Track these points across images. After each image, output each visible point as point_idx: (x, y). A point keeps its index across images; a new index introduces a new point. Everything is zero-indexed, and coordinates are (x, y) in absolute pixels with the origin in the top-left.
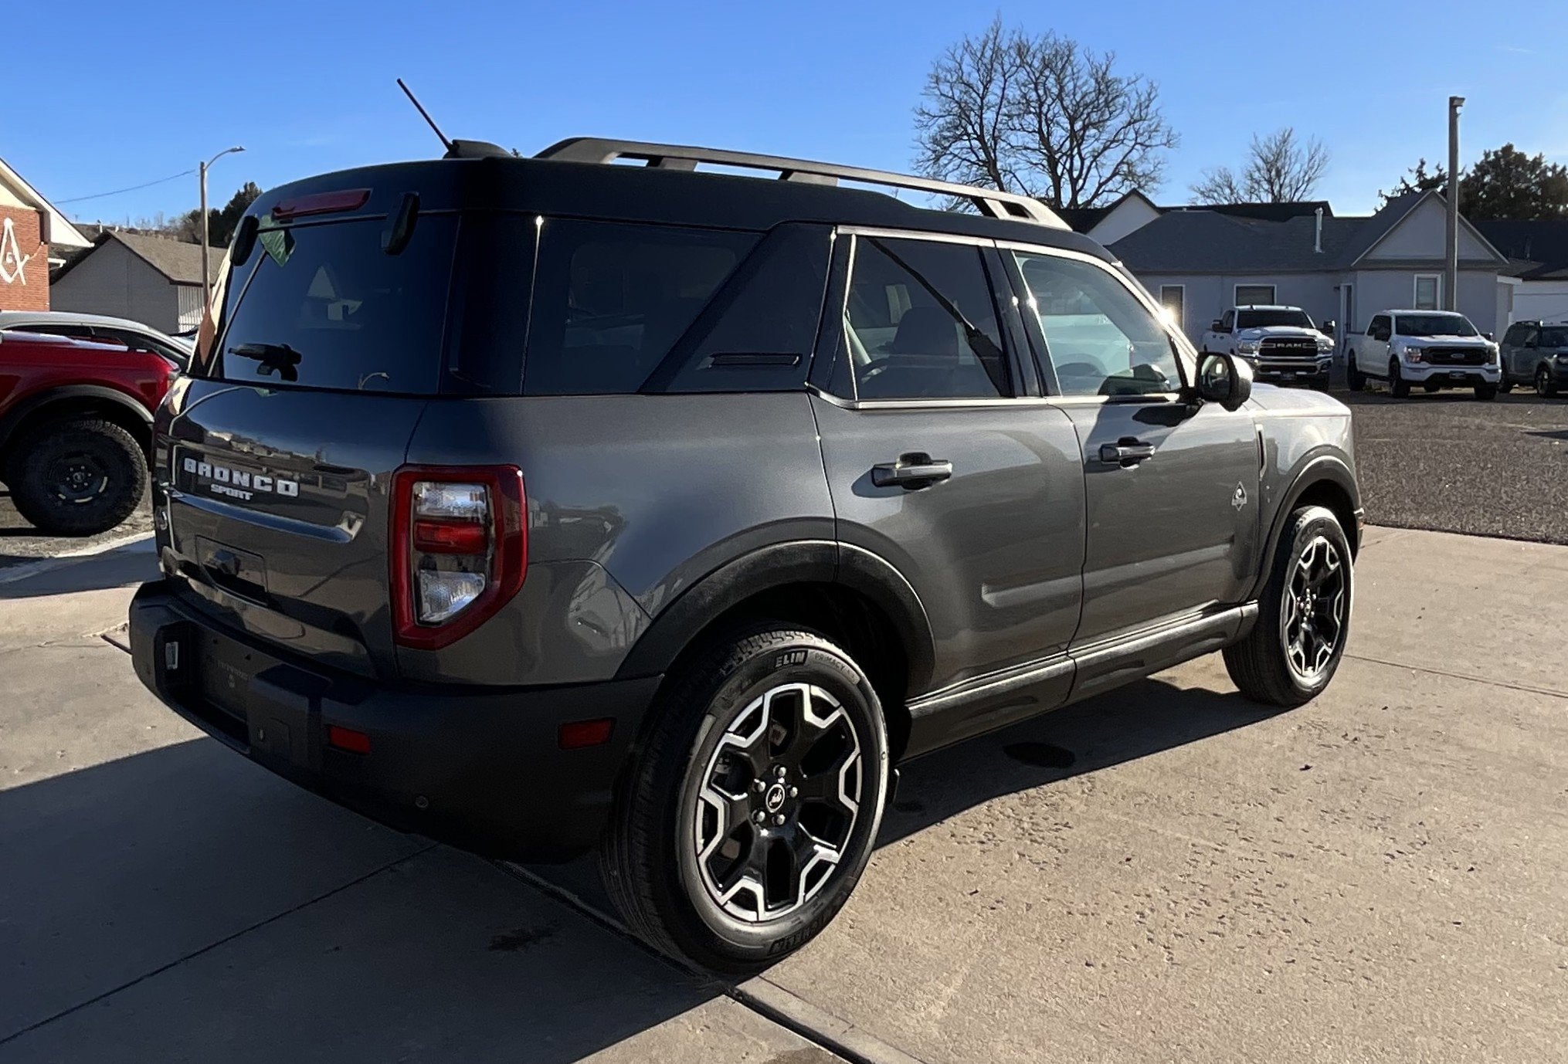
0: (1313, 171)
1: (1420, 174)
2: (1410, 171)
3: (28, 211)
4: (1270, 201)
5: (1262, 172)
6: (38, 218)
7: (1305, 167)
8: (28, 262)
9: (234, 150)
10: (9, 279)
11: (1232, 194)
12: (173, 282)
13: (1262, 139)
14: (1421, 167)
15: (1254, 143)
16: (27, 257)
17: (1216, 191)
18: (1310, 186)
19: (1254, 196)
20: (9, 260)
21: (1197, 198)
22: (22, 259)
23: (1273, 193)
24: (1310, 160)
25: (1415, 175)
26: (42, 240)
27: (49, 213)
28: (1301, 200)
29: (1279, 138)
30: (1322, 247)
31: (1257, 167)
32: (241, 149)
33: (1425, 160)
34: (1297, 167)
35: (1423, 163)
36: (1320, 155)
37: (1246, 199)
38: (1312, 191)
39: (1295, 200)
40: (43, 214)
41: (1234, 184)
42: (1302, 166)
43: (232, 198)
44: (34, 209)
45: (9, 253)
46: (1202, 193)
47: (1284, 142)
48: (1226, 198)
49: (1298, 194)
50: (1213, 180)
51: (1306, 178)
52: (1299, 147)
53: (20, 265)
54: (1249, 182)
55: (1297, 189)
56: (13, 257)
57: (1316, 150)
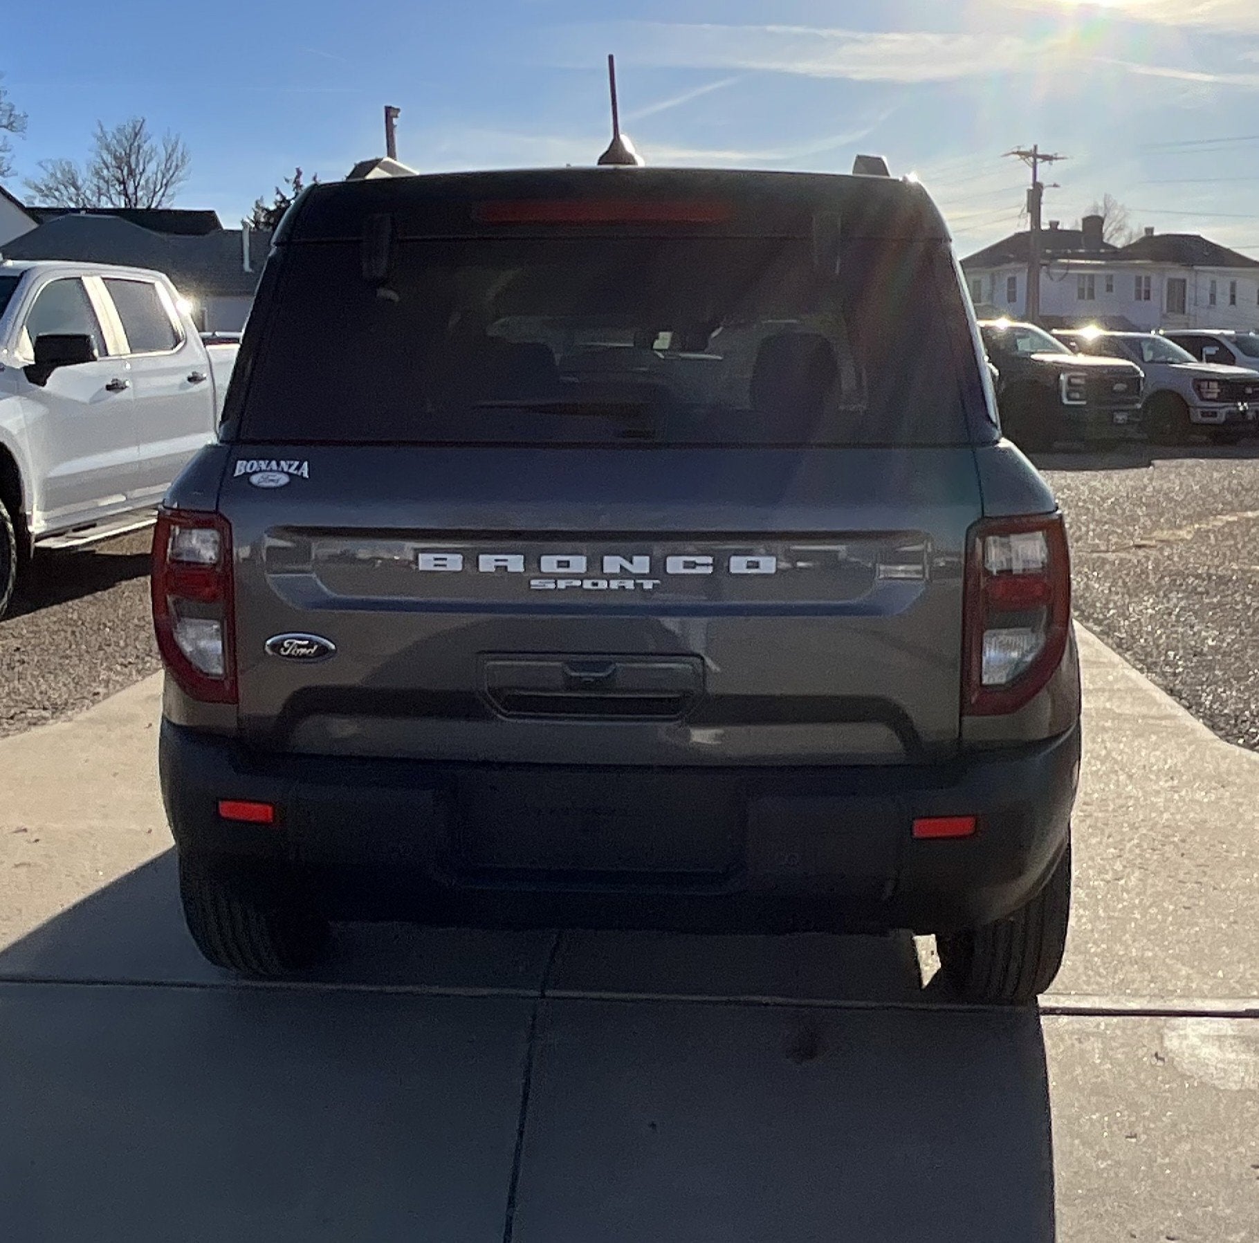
0: (171, 172)
1: (298, 185)
2: (287, 181)
4: (123, 206)
5: (111, 169)
7: (163, 167)
11: (78, 195)
13: (110, 129)
14: (298, 177)
15: (99, 134)
17: (57, 190)
18: (170, 191)
19: (104, 199)
21: (34, 197)
23: (126, 195)
24: (167, 161)
25: (291, 186)
28: (160, 208)
29: (129, 130)
30: (251, 265)
31: (104, 163)
33: (301, 169)
34: (152, 167)
35: (299, 173)
36: (178, 154)
37: (94, 202)
38: (173, 195)
39: (153, 206)
41: (80, 183)
42: (158, 166)
46: (41, 191)
47: (136, 135)
48: (71, 199)
49: (156, 199)
50: (53, 175)
51: (165, 181)
52: (154, 144)
54: (95, 181)
55: (155, 193)
57: (173, 150)
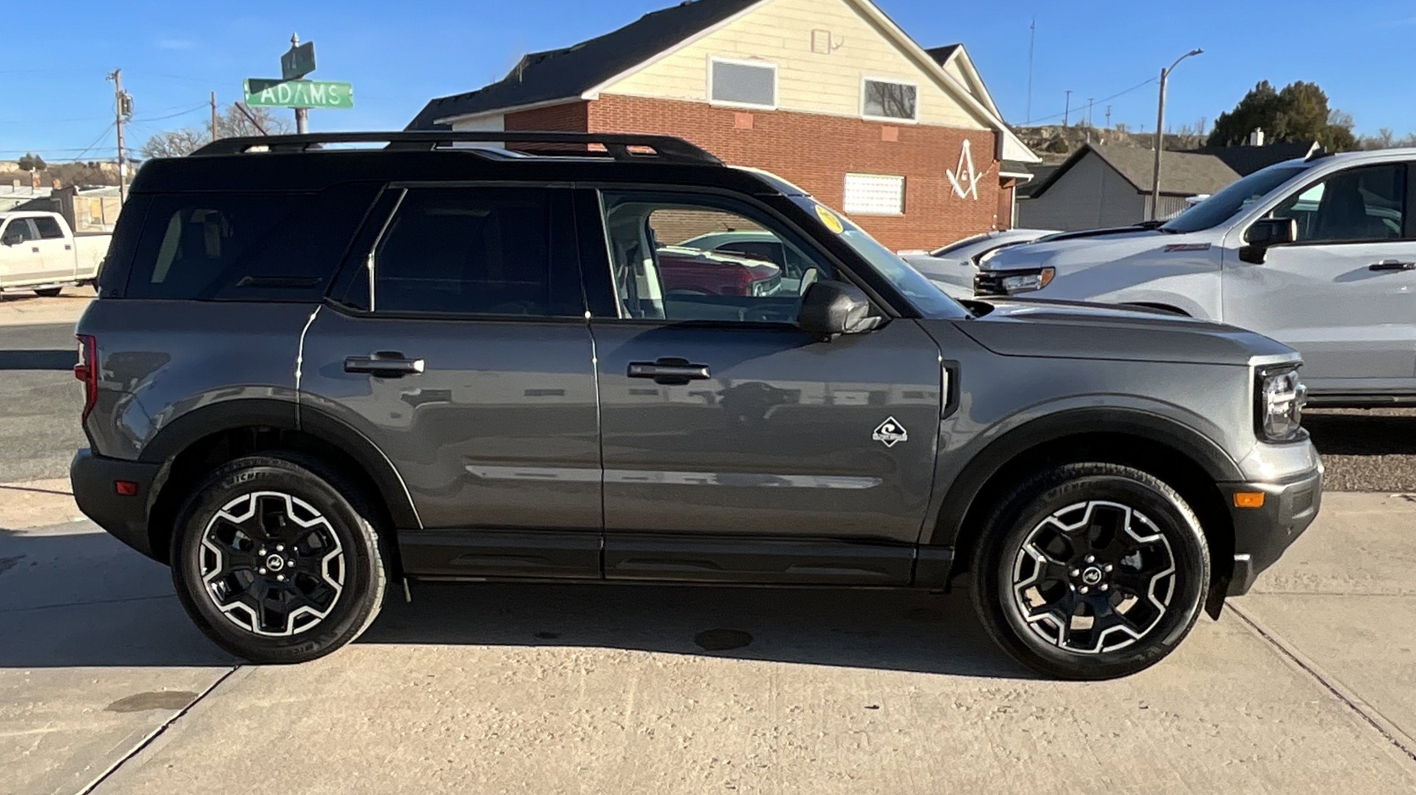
3: (985, 132)
6: (993, 138)
8: (981, 179)
9: (1194, 53)
10: (963, 195)
12: (1141, 192)
16: (980, 175)
20: (964, 178)
22: (976, 175)
26: (995, 157)
27: (1002, 132)
32: (1200, 52)
40: (997, 134)
43: (1242, 98)
44: (989, 129)
45: (965, 172)
53: (973, 182)
56: (968, 175)
